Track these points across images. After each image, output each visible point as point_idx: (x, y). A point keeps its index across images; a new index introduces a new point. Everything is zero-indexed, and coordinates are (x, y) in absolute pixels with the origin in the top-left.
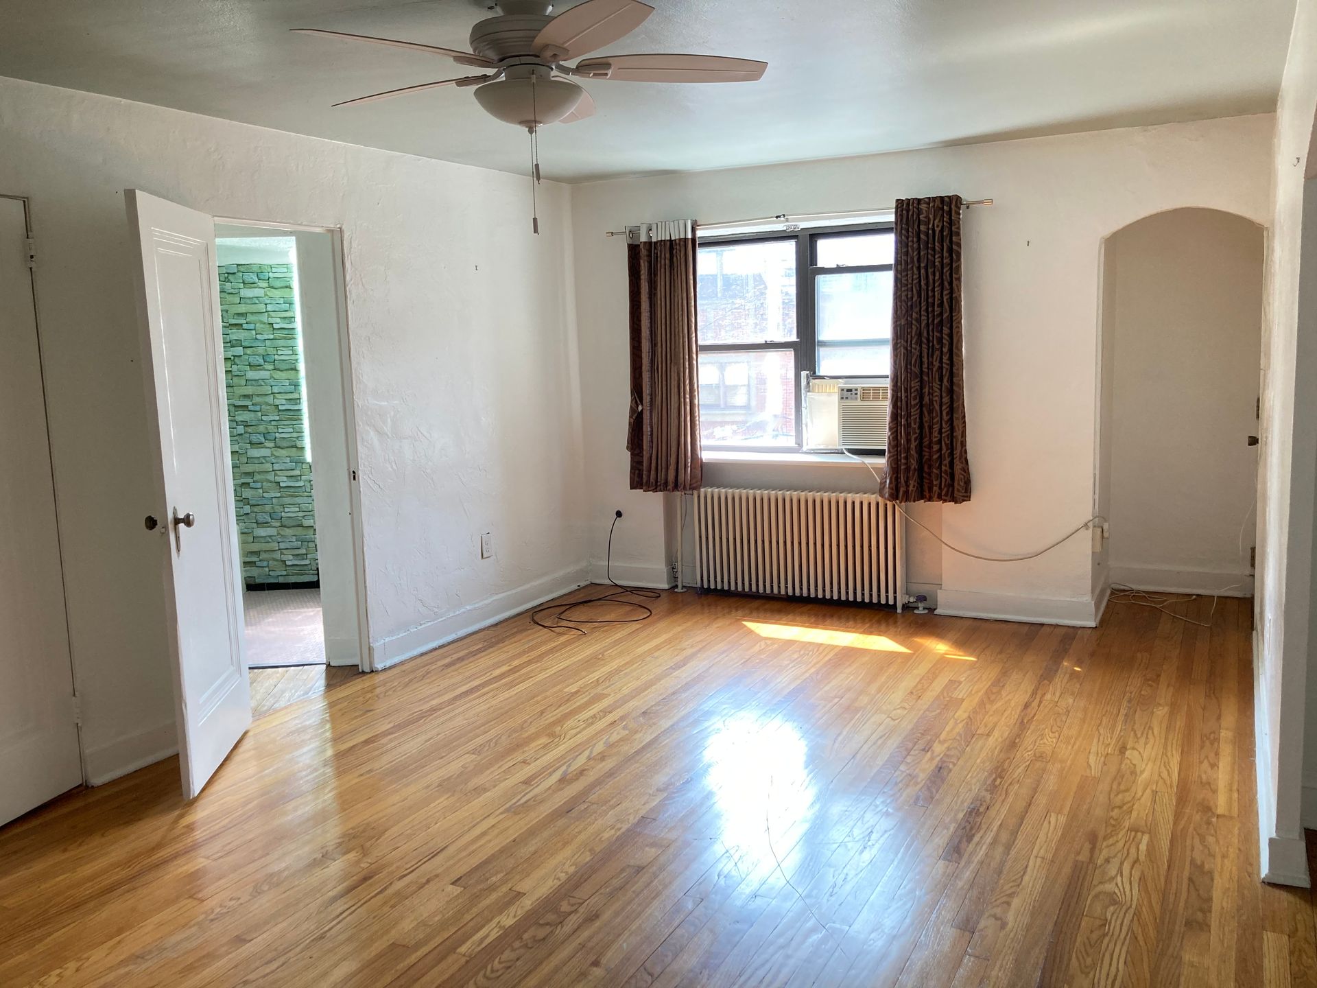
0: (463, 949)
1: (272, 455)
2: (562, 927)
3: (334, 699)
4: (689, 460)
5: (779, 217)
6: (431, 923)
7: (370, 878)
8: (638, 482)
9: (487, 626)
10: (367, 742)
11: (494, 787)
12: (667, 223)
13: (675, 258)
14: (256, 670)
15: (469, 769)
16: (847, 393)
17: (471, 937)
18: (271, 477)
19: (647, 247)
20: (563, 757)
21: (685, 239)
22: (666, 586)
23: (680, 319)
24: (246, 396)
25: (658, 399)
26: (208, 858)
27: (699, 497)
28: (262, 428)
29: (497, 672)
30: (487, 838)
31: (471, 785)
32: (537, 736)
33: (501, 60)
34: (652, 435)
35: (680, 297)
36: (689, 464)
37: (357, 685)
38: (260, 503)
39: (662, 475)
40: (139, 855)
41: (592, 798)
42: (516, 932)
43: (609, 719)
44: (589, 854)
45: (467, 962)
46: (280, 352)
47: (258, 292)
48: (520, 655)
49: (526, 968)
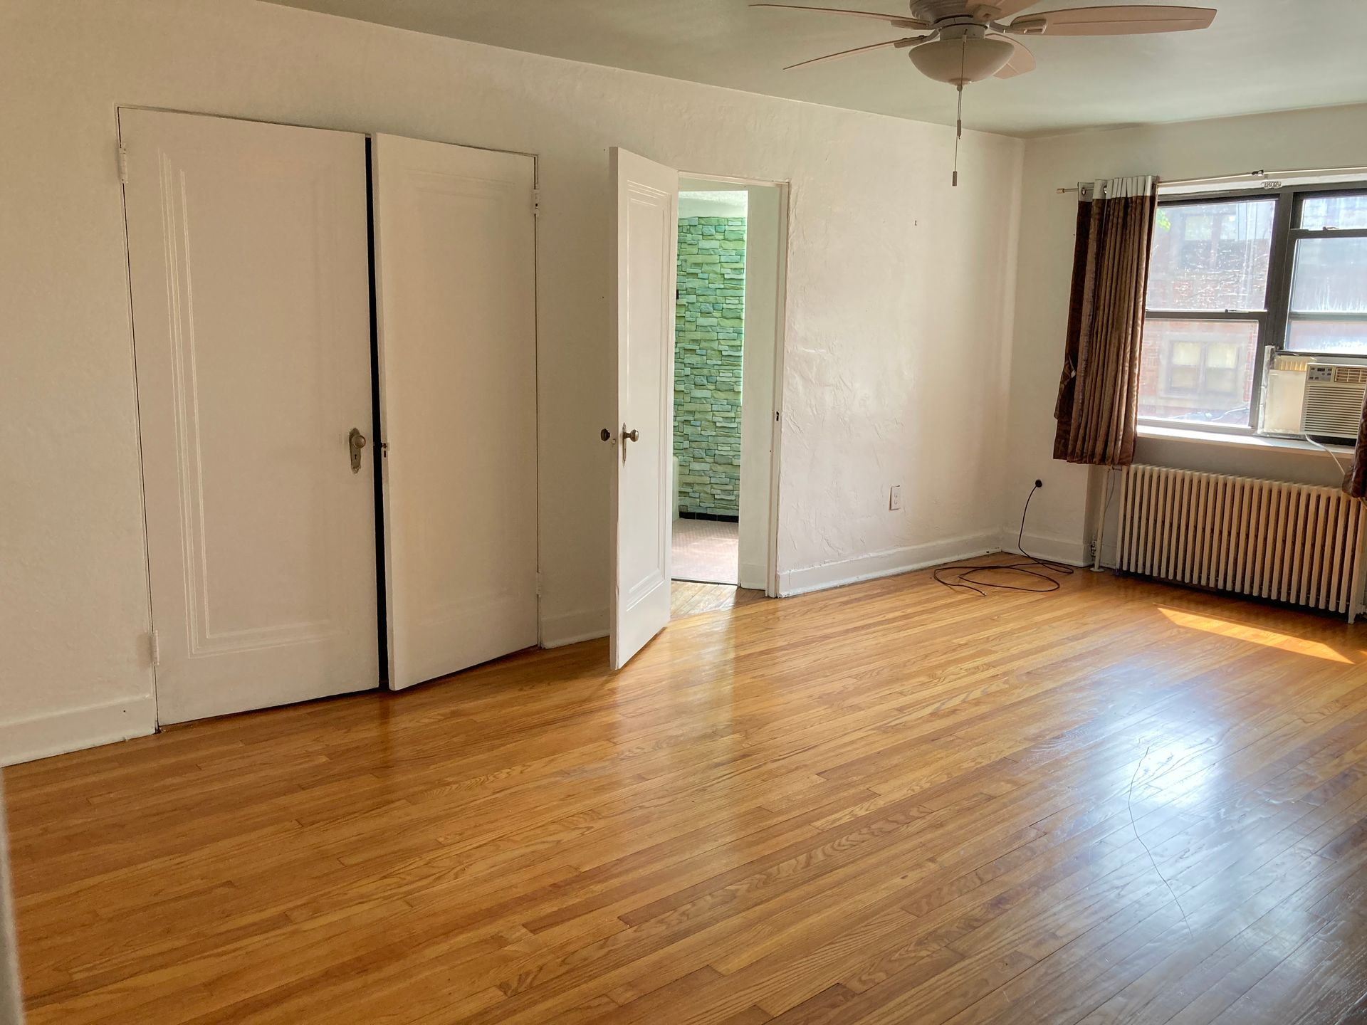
0: (818, 824)
1: (713, 396)
2: (907, 827)
3: (740, 614)
4: (1121, 433)
5: (1257, 173)
6: (794, 799)
7: (749, 756)
8: (1062, 452)
9: (889, 575)
10: (762, 653)
11: (869, 708)
12: (1125, 180)
13: (1129, 217)
14: (678, 582)
15: (849, 690)
16: (1317, 374)
17: (826, 817)
18: (709, 417)
19: (1100, 205)
20: (939, 695)
21: (1143, 196)
22: (1081, 564)
23: (1128, 281)
24: (694, 340)
25: (1094, 366)
26: (623, 715)
27: (1128, 473)
28: (705, 371)
29: (891, 615)
30: (855, 746)
31: (849, 702)
32: (917, 674)
33: (938, 21)
34: (1083, 403)
35: (1130, 258)
36: (1121, 437)
37: (763, 606)
38: (698, 440)
39: (1088, 447)
40: (573, 703)
41: (960, 733)
42: (866, 821)
43: (992, 672)
44: (946, 776)
45: (819, 834)
46: (728, 301)
47: (714, 244)
48: (915, 604)
49: (868, 850)
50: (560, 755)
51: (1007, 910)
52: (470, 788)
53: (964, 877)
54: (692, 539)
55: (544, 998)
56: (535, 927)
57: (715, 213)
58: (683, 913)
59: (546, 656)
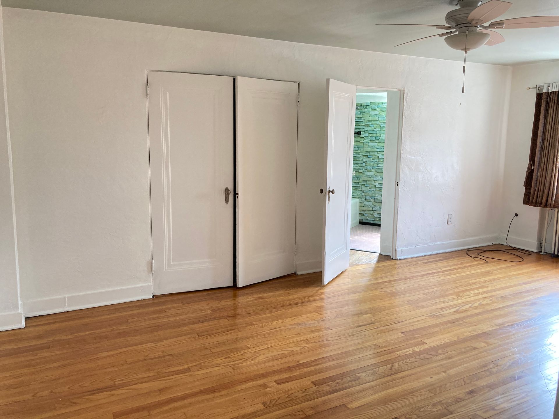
0: (398, 353)
1: (374, 175)
2: (436, 357)
3: (379, 265)
4: (555, 194)
6: (390, 342)
7: (374, 323)
8: (527, 201)
9: (446, 252)
10: (386, 282)
11: (428, 307)
12: (558, 83)
15: (421, 299)
17: (402, 350)
18: (373, 183)
19: (546, 94)
20: (459, 304)
22: (536, 251)
25: (542, 164)
26: (326, 303)
27: (558, 212)
28: (372, 164)
29: (444, 269)
30: (419, 322)
31: (420, 304)
32: (452, 294)
36: (555, 196)
37: (390, 263)
38: (368, 192)
39: (539, 199)
40: (306, 297)
41: (466, 320)
42: (419, 353)
43: (485, 295)
44: (457, 338)
45: (398, 357)
46: (382, 136)
47: (377, 113)
48: (456, 265)
49: (418, 365)
50: (298, 317)
51: (474, 396)
52: (262, 327)
53: (458, 380)
54: (363, 233)
55: (279, 410)
56: (279, 382)
57: (377, 100)
58: (337, 383)
59: (298, 278)
